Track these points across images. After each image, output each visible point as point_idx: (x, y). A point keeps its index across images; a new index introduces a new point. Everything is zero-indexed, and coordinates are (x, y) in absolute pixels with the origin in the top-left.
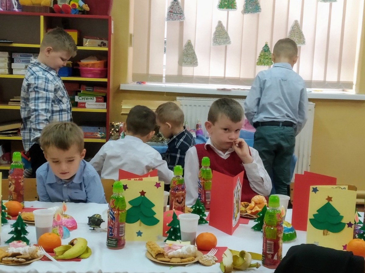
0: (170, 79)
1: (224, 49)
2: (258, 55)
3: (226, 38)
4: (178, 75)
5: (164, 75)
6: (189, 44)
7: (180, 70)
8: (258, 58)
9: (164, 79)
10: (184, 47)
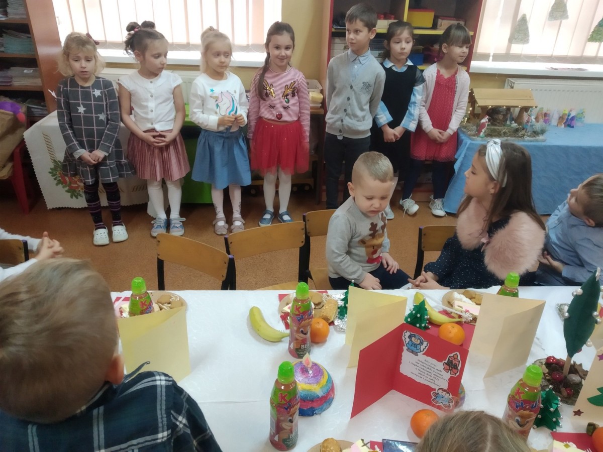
0: (497, 57)
1: (559, 24)
2: (592, 30)
3: (564, 12)
4: (506, 54)
5: (492, 54)
6: (524, 20)
7: (509, 48)
8: (591, 33)
9: (491, 58)
10: (517, 24)
